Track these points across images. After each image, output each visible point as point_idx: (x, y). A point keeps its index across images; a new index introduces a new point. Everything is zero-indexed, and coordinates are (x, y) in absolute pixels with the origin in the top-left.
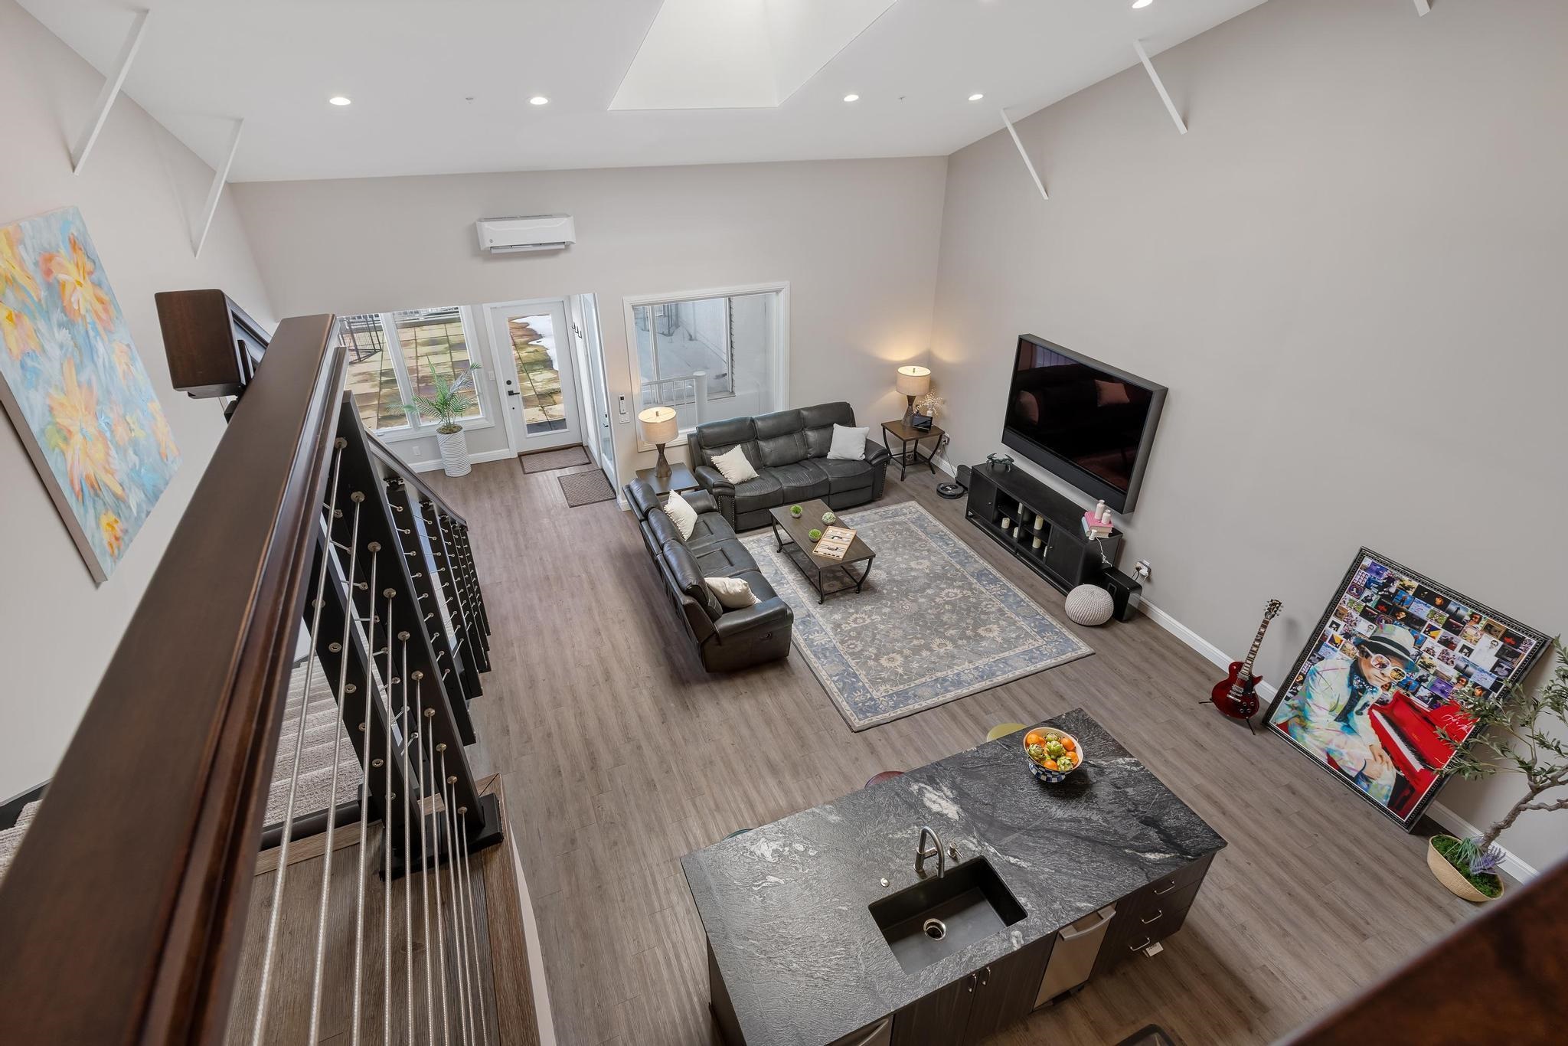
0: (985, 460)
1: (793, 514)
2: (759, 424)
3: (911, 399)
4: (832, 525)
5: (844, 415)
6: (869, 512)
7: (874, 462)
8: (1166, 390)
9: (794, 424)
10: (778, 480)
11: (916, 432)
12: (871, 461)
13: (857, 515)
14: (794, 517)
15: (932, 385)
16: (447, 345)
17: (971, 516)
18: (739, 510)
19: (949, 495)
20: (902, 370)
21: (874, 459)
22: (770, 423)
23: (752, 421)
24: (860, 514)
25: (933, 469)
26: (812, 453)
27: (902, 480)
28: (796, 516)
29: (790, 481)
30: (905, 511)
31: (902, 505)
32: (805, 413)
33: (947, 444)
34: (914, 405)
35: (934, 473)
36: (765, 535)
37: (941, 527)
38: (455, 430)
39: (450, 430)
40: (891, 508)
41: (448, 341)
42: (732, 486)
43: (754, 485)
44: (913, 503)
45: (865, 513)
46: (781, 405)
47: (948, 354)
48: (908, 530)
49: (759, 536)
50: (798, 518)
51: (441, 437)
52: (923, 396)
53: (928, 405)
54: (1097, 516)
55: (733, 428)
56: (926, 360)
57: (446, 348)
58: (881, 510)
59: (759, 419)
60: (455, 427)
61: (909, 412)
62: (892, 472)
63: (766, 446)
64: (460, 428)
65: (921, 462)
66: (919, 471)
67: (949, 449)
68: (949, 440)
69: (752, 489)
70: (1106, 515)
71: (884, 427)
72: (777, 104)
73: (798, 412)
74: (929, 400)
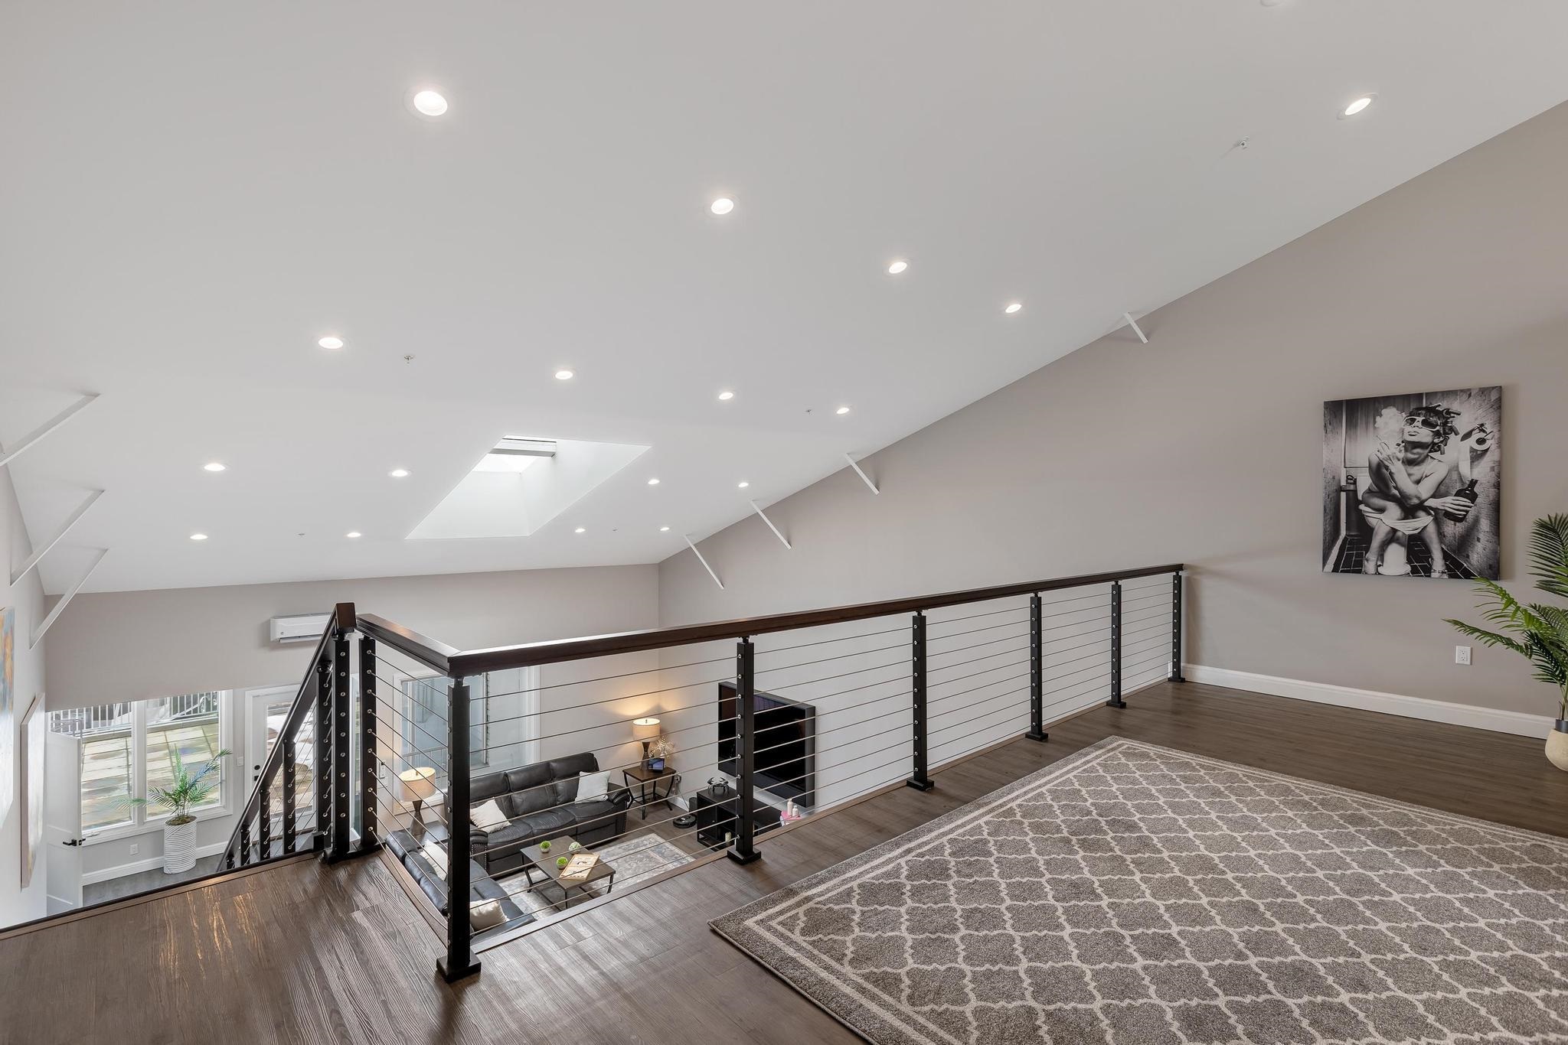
0: (707, 786)
1: (542, 850)
2: (512, 778)
3: (646, 745)
4: (578, 853)
5: (588, 763)
6: (613, 848)
7: (615, 801)
8: (815, 707)
9: (543, 774)
10: (529, 825)
11: (652, 773)
12: (613, 800)
13: (602, 851)
14: (543, 853)
15: (663, 733)
16: (167, 751)
17: (702, 839)
18: (491, 858)
19: (684, 825)
20: (637, 722)
21: (615, 799)
22: (522, 775)
23: (506, 775)
24: (606, 850)
25: (670, 805)
26: (561, 800)
27: (644, 818)
28: (546, 850)
29: (540, 825)
30: (645, 842)
31: (643, 838)
32: (554, 765)
33: (680, 782)
34: (649, 750)
35: (671, 810)
36: (516, 880)
37: (677, 850)
38: (189, 820)
39: (182, 820)
40: (633, 841)
41: (168, 748)
42: (485, 835)
43: (506, 832)
44: (653, 835)
45: (610, 849)
46: (532, 756)
47: (671, 703)
48: (647, 857)
49: (510, 882)
50: (547, 852)
51: (169, 829)
52: (656, 743)
53: (659, 748)
54: (789, 813)
55: (488, 782)
56: (658, 713)
57: (166, 754)
58: (624, 844)
59: (511, 773)
60: (188, 818)
61: (646, 756)
62: (633, 811)
63: (518, 797)
64: (194, 818)
65: (660, 803)
66: (658, 810)
67: (682, 786)
68: (680, 778)
69: (504, 836)
70: (795, 810)
71: (625, 773)
72: (528, 534)
73: (548, 764)
74: (661, 745)
